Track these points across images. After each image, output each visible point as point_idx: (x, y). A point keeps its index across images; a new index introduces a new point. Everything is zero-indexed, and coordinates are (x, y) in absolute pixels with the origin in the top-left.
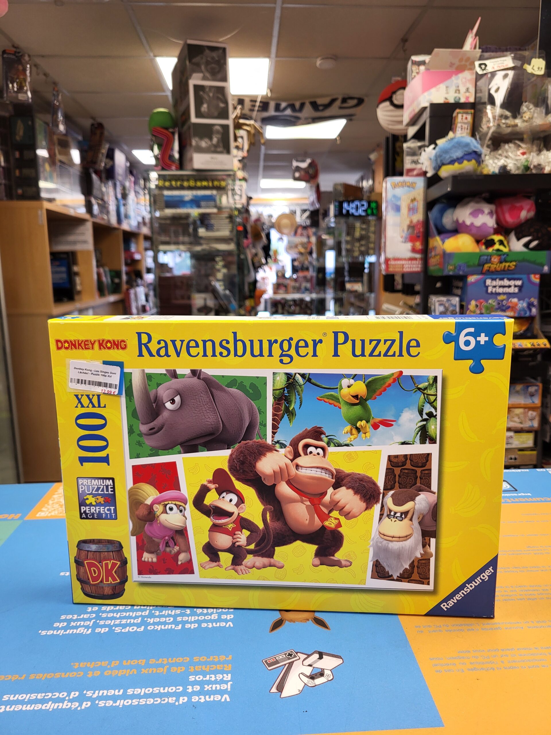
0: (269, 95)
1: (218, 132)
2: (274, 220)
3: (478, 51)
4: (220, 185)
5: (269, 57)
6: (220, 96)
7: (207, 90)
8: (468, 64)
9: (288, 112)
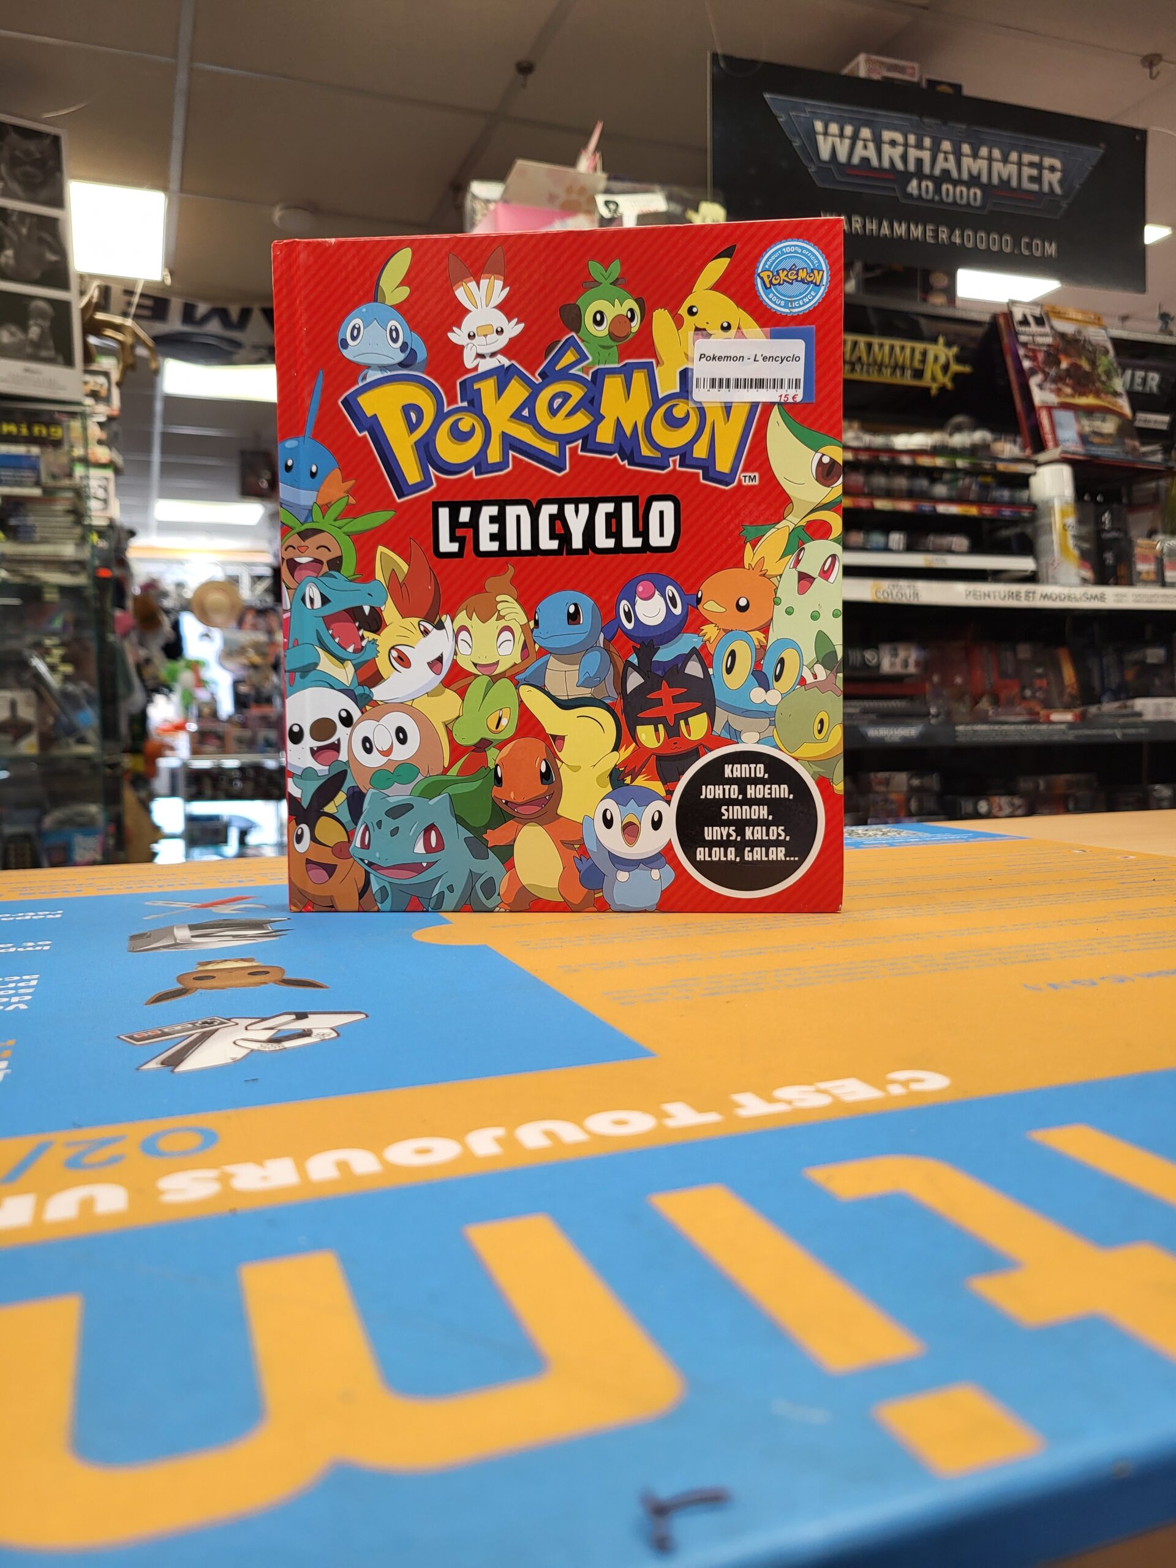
0: (168, 281)
1: (42, 314)
2: (188, 594)
3: (601, 179)
4: (49, 435)
5: (164, 188)
6: (46, 236)
7: (14, 218)
8: (582, 199)
9: (214, 327)
